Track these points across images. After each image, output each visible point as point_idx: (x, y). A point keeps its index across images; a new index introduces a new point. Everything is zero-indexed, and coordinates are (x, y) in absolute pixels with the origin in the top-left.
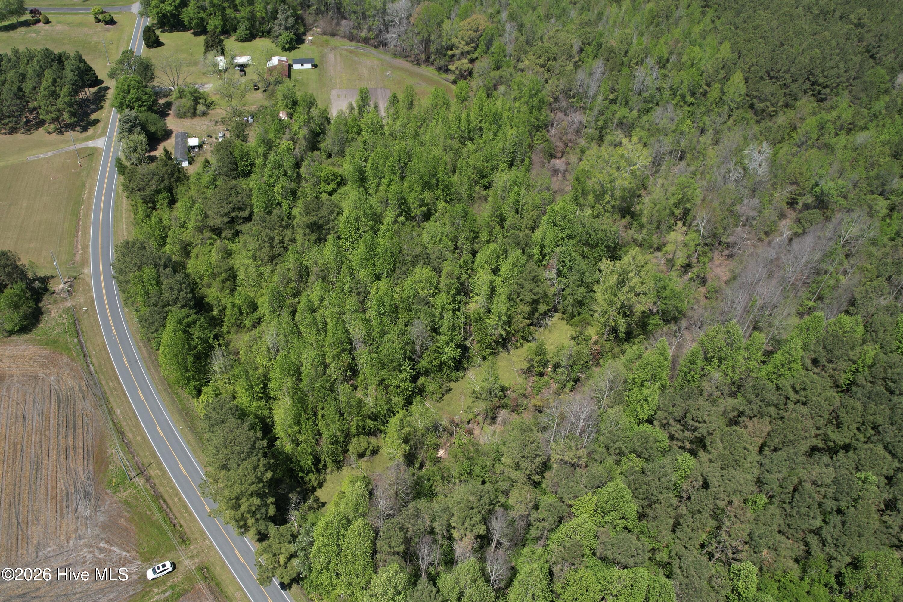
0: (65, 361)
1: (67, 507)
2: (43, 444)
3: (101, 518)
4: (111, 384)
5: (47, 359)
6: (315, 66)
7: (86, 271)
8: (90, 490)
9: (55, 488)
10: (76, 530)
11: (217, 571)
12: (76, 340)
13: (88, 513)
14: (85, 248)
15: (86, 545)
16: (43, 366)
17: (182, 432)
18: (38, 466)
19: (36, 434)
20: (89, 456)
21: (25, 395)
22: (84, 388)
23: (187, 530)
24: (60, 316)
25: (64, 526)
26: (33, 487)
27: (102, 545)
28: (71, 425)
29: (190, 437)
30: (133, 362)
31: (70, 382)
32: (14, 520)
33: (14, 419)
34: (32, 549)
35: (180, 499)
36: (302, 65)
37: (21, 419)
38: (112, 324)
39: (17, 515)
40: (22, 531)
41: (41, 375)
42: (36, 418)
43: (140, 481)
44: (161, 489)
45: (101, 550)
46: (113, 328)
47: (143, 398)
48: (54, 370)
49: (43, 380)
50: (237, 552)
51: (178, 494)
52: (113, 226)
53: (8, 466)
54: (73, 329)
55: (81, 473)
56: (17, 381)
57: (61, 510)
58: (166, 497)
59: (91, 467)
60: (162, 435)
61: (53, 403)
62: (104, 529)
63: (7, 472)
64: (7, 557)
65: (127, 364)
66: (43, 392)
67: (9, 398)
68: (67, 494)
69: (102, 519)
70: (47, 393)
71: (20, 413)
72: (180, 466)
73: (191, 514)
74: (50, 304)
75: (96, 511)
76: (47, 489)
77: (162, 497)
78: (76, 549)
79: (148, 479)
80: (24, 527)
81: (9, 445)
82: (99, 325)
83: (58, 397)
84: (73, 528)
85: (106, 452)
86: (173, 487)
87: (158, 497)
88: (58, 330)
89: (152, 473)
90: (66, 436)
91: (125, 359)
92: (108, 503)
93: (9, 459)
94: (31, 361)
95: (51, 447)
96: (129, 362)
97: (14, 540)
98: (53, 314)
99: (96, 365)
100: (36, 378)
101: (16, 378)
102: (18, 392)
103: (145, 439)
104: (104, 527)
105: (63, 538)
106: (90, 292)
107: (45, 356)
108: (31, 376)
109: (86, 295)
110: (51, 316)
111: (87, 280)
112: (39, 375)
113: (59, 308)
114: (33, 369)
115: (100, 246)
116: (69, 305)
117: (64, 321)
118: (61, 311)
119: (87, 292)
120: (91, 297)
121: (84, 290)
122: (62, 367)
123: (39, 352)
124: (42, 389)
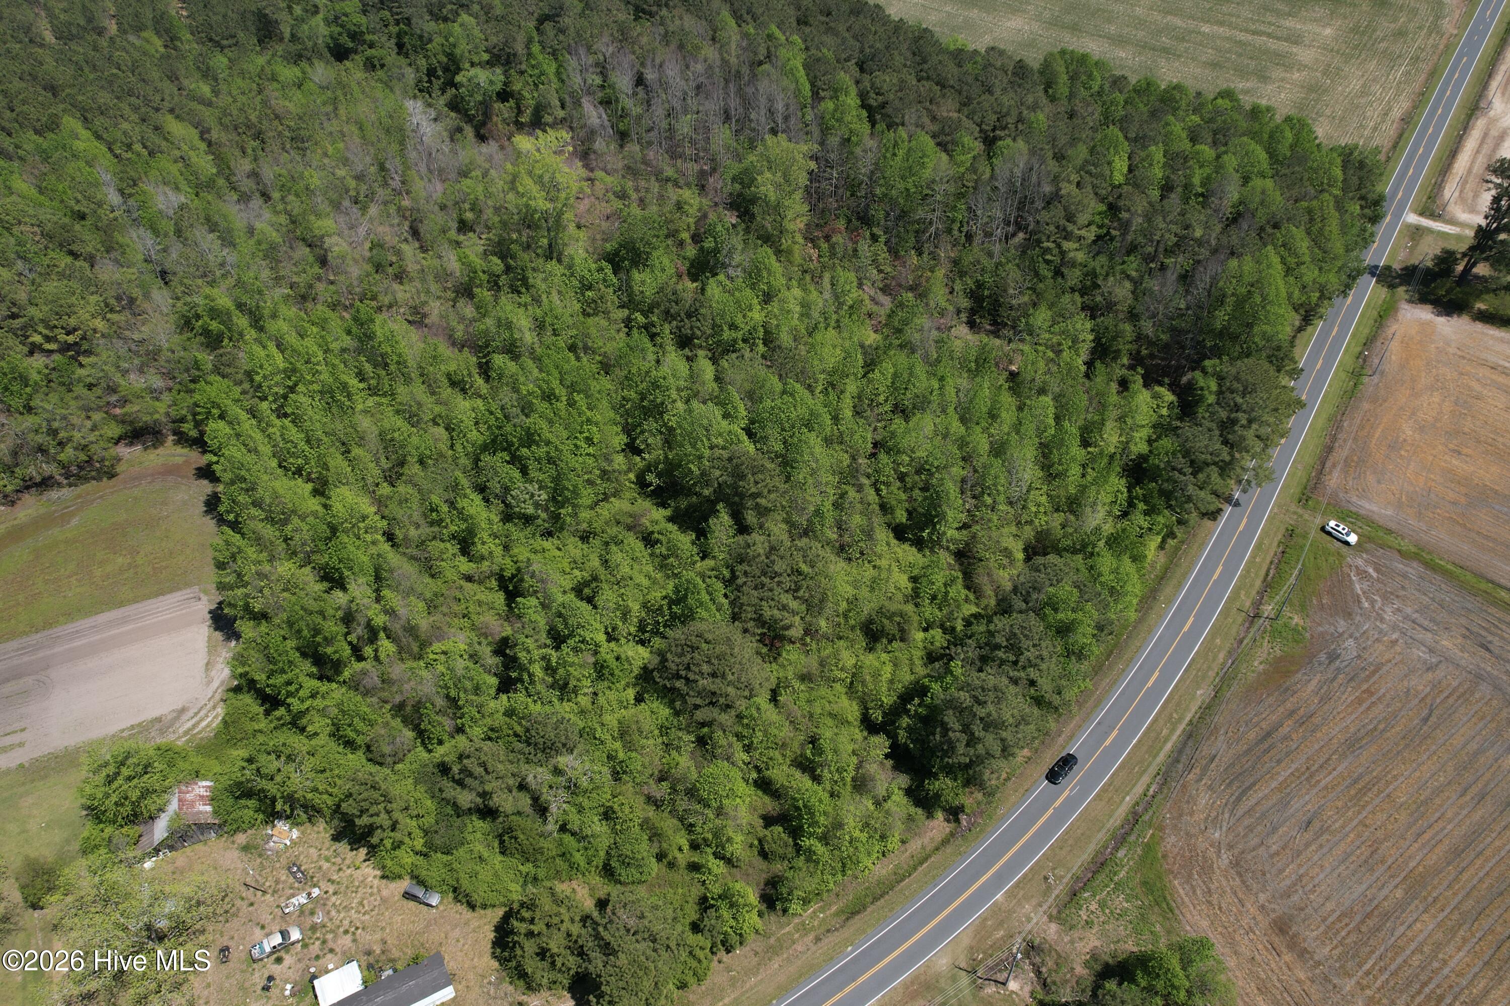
0: (1173, 839)
1: (1365, 669)
2: (1322, 760)
3: (1342, 625)
4: (1165, 732)
5: (1190, 876)
7: (943, 964)
8: (1323, 657)
9: (1360, 701)
10: (1378, 640)
11: (1295, 490)
12: (1121, 854)
13: (1350, 642)
15: (1382, 620)
16: (1207, 870)
17: (1170, 602)
18: (1352, 745)
19: (1319, 781)
20: (1287, 689)
21: (1277, 853)
22: (1197, 771)
24: (1089, 924)
25: (1386, 657)
26: (1381, 727)
27: (1366, 605)
28: (1266, 745)
29: (1168, 590)
31: (1204, 799)
32: (1433, 719)
33: (1326, 837)
34: (1440, 673)
35: (1253, 557)
37: (1316, 825)
38: (1051, 811)
39: (1426, 720)
40: (1434, 699)
41: (1225, 858)
42: (1296, 804)
43: (1268, 609)
44: (1258, 583)
45: (1373, 602)
46: (1057, 803)
47: (1156, 674)
48: (1201, 844)
49: (1230, 847)
53: (1388, 783)
54: (1101, 877)
55: (1314, 682)
56: (1263, 890)
57: (1374, 673)
59: (1299, 675)
60: (1190, 621)
61: (1252, 802)
62: (1350, 614)
63: (1395, 778)
64: (1472, 694)
65: (1115, 733)
66: (1250, 829)
67: (1301, 877)
68: (1352, 679)
69: (1342, 622)
70: (1247, 822)
71: (1308, 836)
72: (1215, 578)
75: (1341, 635)
76: (1369, 708)
77: (1265, 580)
78: (1394, 628)
79: (1257, 604)
80: (1428, 701)
81: (1364, 807)
82: (1066, 832)
83: (1239, 799)
84: (1380, 647)
86: (1247, 570)
87: (1269, 586)
88: (1120, 902)
89: (1248, 604)
90: (1286, 738)
91: (1108, 742)
92: (1320, 629)
93: (1380, 792)
94: (1215, 899)
95: (1316, 747)
96: (1107, 734)
97: (1451, 701)
99: (1146, 779)
100: (1236, 864)
101: (1262, 897)
102: (1281, 871)
103: (1213, 635)
104: (1348, 615)
105: (1398, 649)
106: (996, 909)
107: (1187, 882)
108: (1240, 874)
109: (1010, 912)
110: (1097, 943)
111: (966, 941)
112: (1227, 861)
113: (1072, 942)
114: (1224, 883)
115: (847, 990)
116: (1053, 927)
117: (1094, 906)
118: (1076, 934)
119: (1000, 915)
120: (1010, 894)
121: (1001, 924)
122: (1187, 834)
123: (1186, 899)
124: (1245, 836)
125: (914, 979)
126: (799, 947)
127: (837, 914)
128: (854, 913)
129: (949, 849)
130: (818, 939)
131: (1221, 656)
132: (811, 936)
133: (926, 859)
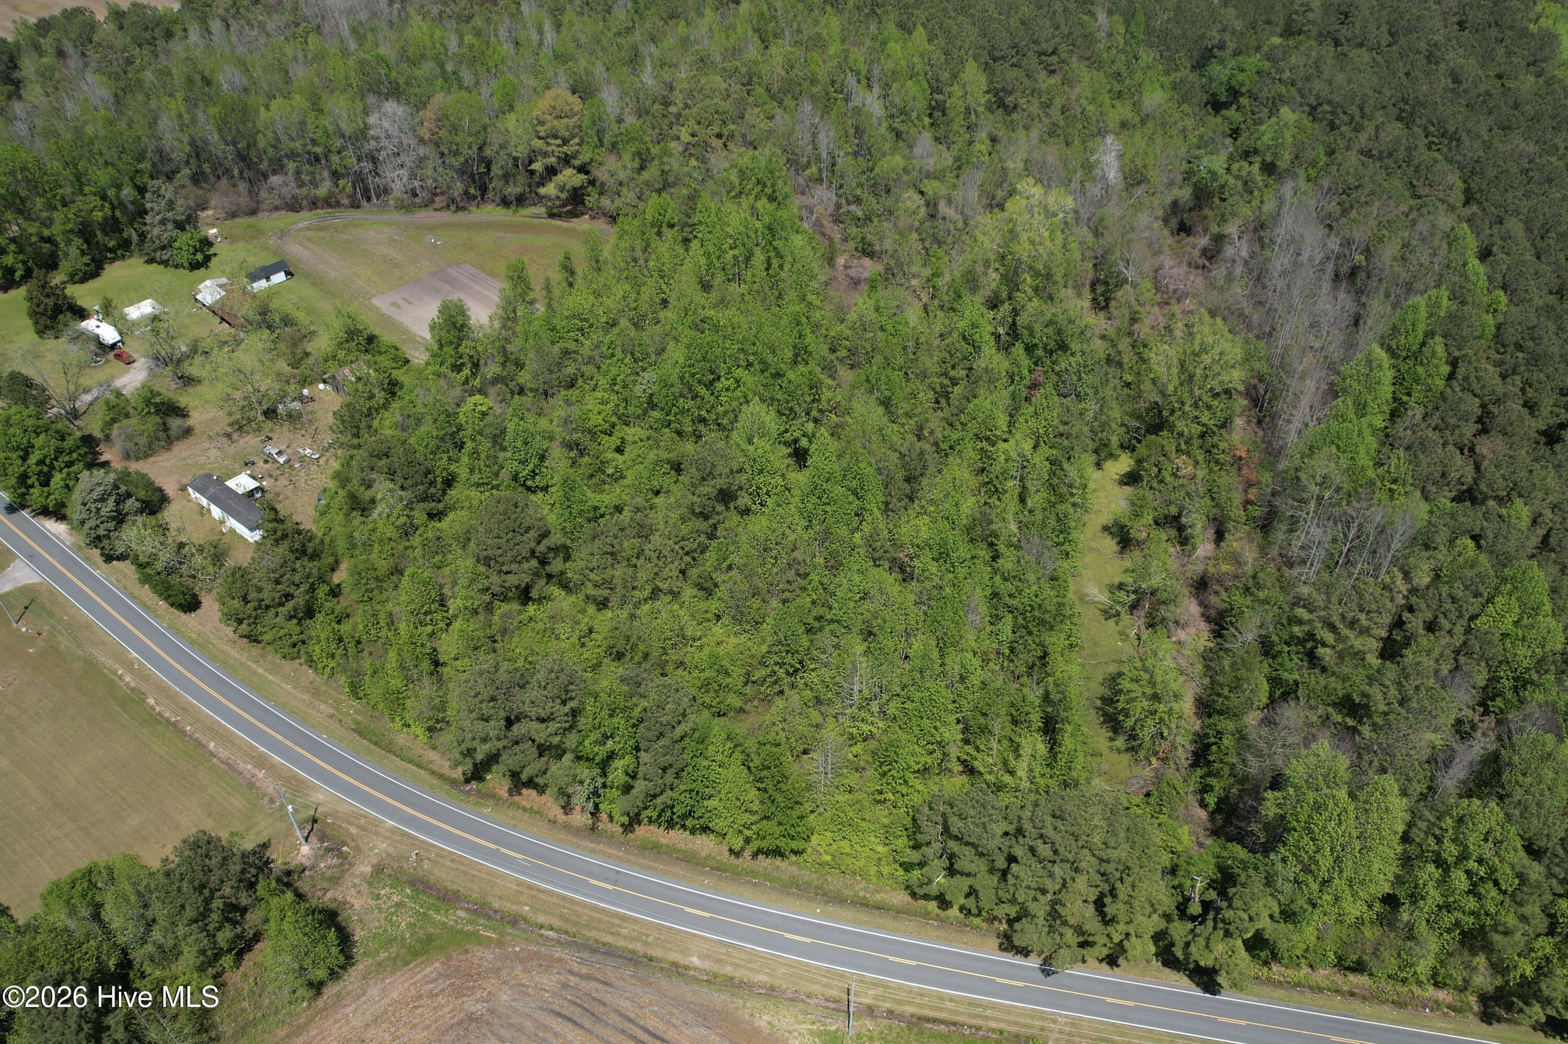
0: (490, 957)
5: (449, 977)
6: (289, 274)
7: (319, 797)
12: (460, 912)
14: (261, 762)
16: (459, 992)
17: (828, 915)
22: (584, 970)
23: (1015, 1029)
24: (376, 896)
29: (848, 912)
30: (616, 878)
31: (548, 979)
35: (952, 999)
36: (268, 279)
38: (492, 846)
41: (476, 1007)
43: (864, 1025)
44: (909, 1010)
46: (504, 851)
47: (705, 914)
48: (490, 983)
49: (492, 1011)
50: (1109, 1000)
51: (941, 997)
52: (267, 699)
54: (429, 899)
58: (927, 1012)
60: (808, 940)
61: (558, 1029)
65: (609, 887)
66: (520, 1028)
72: (891, 958)
73: (994, 1007)
74: (326, 891)
77: (922, 1018)
79: (870, 1012)
82: (473, 863)
83: (557, 1013)
85: (757, 1031)
86: (923, 994)
87: (916, 1023)
88: (404, 921)
89: (865, 1000)
91: (593, 881)
94: (425, 1001)
96: (606, 880)
98: (358, 903)
99: (557, 923)
100: (471, 1018)
103: (790, 965)
106: (377, 823)
107: (440, 975)
108: (460, 1022)
109: (377, 834)
110: (357, 906)
111: (342, 808)
112: (473, 1009)
113: (355, 886)
114: (446, 1009)
115: (287, 742)
116: (367, 869)
117: (396, 898)
118: (365, 888)
119: (372, 827)
120: (394, 831)
121: (363, 828)
122: (499, 969)
123: (419, 976)
124: (511, 1025)
125: (301, 782)
126: (323, 707)
127: (357, 723)
128: (360, 734)
129: (435, 781)
130: (332, 716)
131: (762, 978)
132: (332, 711)
133: (419, 766)
